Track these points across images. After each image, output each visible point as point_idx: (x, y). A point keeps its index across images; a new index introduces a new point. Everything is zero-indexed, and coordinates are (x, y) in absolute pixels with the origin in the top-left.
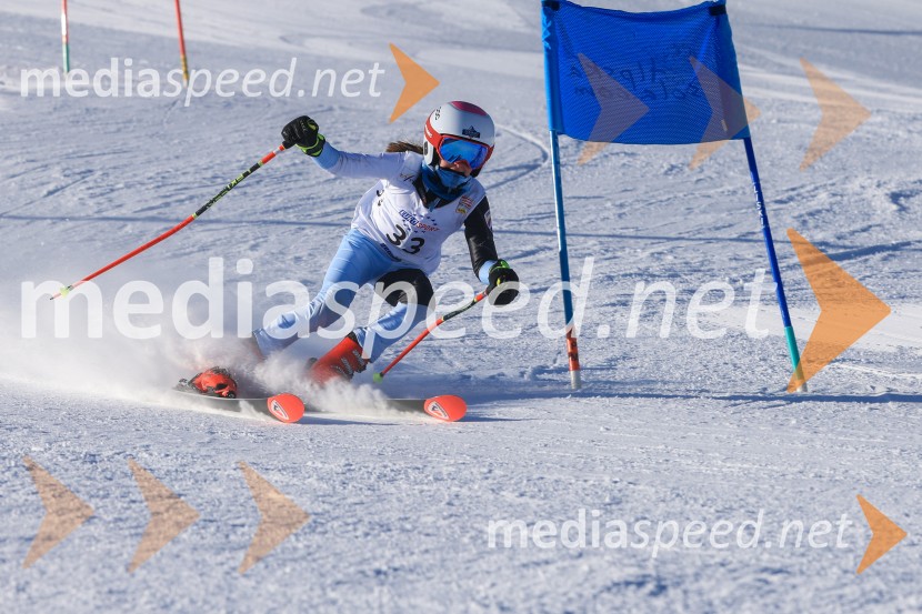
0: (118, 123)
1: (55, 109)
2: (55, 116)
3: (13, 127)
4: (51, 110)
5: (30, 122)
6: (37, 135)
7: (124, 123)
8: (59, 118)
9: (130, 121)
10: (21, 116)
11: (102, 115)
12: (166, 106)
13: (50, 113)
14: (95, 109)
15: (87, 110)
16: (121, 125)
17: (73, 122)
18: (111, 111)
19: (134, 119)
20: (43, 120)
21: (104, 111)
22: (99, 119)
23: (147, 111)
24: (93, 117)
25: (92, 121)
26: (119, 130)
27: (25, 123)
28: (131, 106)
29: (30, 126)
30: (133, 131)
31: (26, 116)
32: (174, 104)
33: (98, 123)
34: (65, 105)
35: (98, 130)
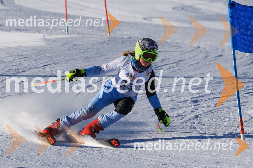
0: (84, 49)
1: (62, 45)
2: (62, 47)
3: (48, 51)
4: (61, 45)
5: (53, 49)
6: (56, 54)
7: (86, 49)
8: (64, 48)
9: (89, 49)
10: (50, 48)
11: (79, 47)
12: (101, 43)
13: (61, 46)
14: (77, 44)
15: (74, 45)
16: (86, 50)
17: (68, 49)
18: (82, 45)
19: (90, 48)
20: (58, 49)
21: (79, 45)
22: (78, 48)
23: (94, 45)
24: (76, 47)
25: (75, 49)
26: (85, 52)
27: (51, 50)
28: (89, 43)
29: (54, 51)
30: (90, 52)
31: (52, 47)
32: (104, 42)
33: (77, 49)
34: (66, 43)
35: (77, 52)
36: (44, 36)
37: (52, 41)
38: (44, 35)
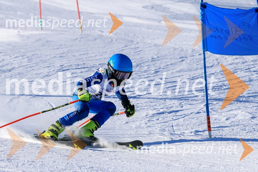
0: (57, 46)
1: (36, 41)
2: (37, 43)
3: (22, 47)
5: (28, 45)
6: (30, 50)
7: (60, 46)
10: (25, 43)
11: (52, 43)
12: (74, 40)
13: (35, 42)
14: (50, 41)
15: (47, 41)
16: (59, 47)
17: (42, 45)
18: (56, 41)
19: (63, 44)
20: (32, 45)
21: (53, 41)
23: (67, 41)
25: (49, 45)
26: (58, 48)
27: (26, 46)
28: (62, 40)
29: (28, 47)
30: (62, 48)
31: (27, 43)
32: (77, 39)
33: (51, 45)
34: (40, 39)
35: (51, 48)
36: (19, 32)
37: (27, 37)
38: (19, 30)
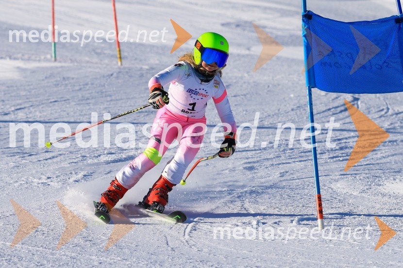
0: (80, 85)
1: (46, 78)
2: (46, 81)
3: (22, 88)
4: (44, 78)
6: (35, 92)
7: (83, 85)
8: (48, 82)
9: (87, 84)
10: (27, 82)
11: (72, 81)
12: (107, 76)
13: (43, 80)
14: (68, 78)
15: (64, 78)
16: (82, 87)
17: (55, 85)
18: (77, 79)
19: (90, 83)
20: (39, 84)
21: (73, 79)
22: (70, 83)
23: (96, 79)
24: (67, 82)
25: (66, 84)
26: (80, 89)
27: (29, 85)
28: (88, 76)
29: (32, 87)
30: (88, 90)
31: (30, 82)
32: (112, 75)
33: (69, 85)
34: (52, 75)
35: (69, 89)
37: (31, 72)
